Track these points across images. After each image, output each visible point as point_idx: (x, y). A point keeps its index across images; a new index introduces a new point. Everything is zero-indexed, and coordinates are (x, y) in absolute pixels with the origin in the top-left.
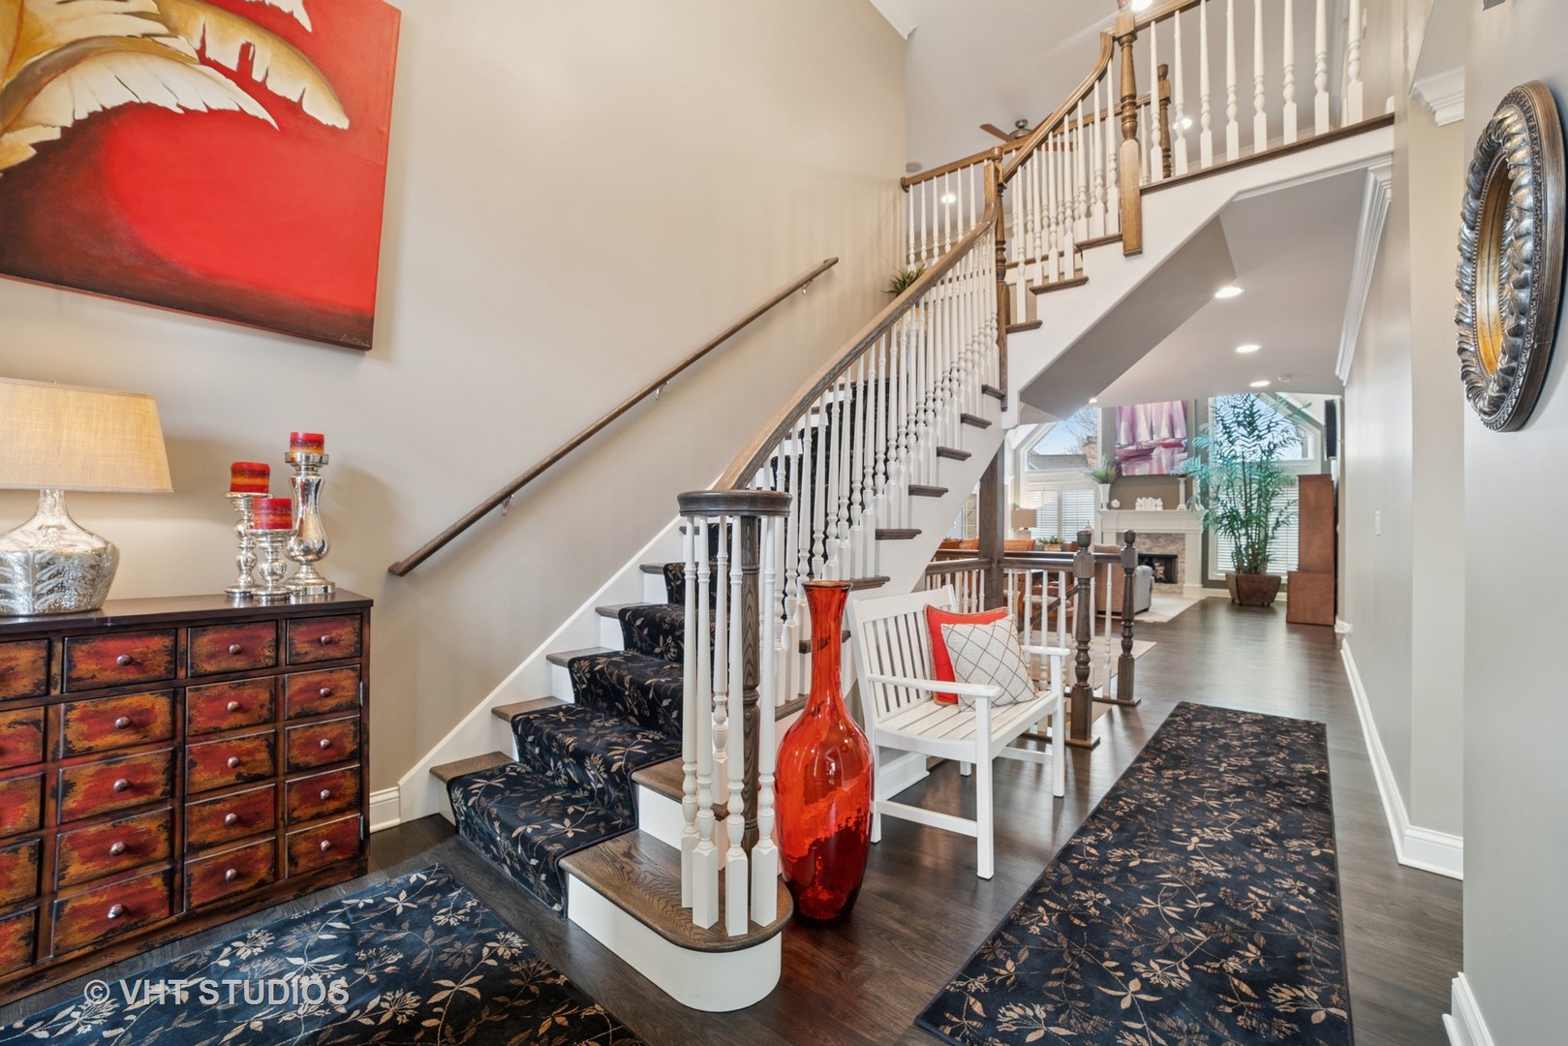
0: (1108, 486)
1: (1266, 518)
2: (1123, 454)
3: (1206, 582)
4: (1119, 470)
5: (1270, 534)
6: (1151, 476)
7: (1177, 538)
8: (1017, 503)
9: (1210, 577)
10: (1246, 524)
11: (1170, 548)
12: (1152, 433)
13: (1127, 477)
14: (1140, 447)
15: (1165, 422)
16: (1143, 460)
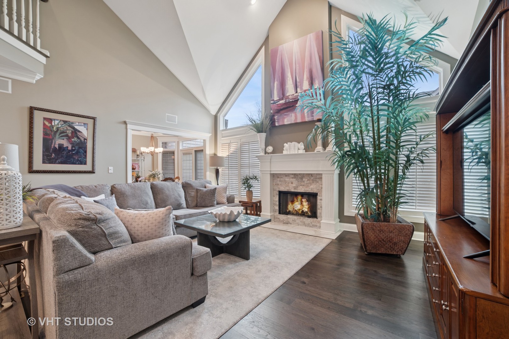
0: (264, 135)
1: (396, 154)
2: (276, 108)
3: (343, 218)
4: (272, 121)
5: (401, 173)
6: (296, 124)
7: (316, 177)
8: (216, 153)
9: (346, 214)
10: (375, 162)
11: (312, 187)
12: (296, 87)
13: (280, 126)
14: (287, 101)
15: (306, 76)
16: (290, 111)
